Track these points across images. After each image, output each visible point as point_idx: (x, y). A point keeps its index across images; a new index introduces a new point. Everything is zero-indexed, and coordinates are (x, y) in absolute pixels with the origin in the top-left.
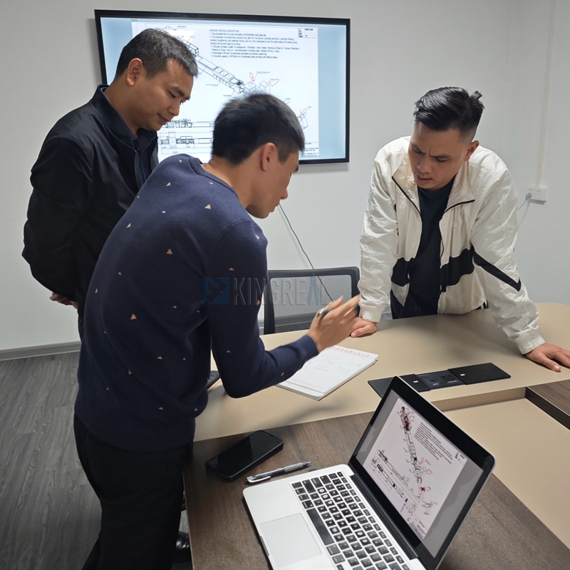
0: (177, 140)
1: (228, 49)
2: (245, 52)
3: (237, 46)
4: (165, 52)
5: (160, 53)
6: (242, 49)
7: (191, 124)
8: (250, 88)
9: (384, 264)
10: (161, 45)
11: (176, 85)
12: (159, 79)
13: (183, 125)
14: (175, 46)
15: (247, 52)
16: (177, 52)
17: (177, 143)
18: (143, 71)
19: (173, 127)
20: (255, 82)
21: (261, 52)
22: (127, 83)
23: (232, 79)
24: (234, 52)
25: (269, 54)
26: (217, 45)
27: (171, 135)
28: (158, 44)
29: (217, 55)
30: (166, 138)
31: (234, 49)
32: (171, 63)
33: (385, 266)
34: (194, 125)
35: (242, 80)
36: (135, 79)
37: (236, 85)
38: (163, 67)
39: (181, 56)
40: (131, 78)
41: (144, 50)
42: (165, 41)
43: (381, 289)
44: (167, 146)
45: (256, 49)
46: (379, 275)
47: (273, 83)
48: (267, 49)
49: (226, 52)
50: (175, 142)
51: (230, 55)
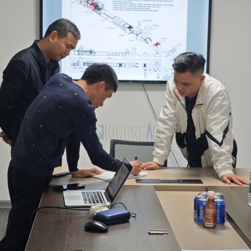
0: (84, 63)
1: (124, 5)
2: (135, 7)
3: (130, 3)
4: (67, 29)
5: (65, 30)
6: (133, 5)
7: (95, 53)
8: (137, 31)
9: (167, 132)
10: (66, 26)
11: (70, 43)
12: (63, 40)
13: (89, 54)
14: (72, 27)
15: (137, 7)
16: (72, 30)
17: (84, 65)
18: (57, 36)
19: (82, 55)
20: (141, 27)
21: (146, 7)
22: (49, 41)
23: (125, 24)
24: (128, 7)
25: (152, 9)
26: (117, 3)
27: (80, 60)
28: (65, 26)
29: (117, 9)
30: (76, 62)
31: (128, 5)
32: (69, 34)
33: (168, 133)
34: (97, 54)
35: (132, 25)
36: (53, 39)
37: (128, 29)
38: (65, 35)
39: (74, 31)
40: (51, 39)
41: (58, 27)
42: (68, 24)
43: (165, 146)
44: (77, 67)
45: (143, 5)
46: (164, 138)
47: (154, 27)
48: (151, 6)
49: (123, 7)
50: (83, 64)
51: (125, 9)
